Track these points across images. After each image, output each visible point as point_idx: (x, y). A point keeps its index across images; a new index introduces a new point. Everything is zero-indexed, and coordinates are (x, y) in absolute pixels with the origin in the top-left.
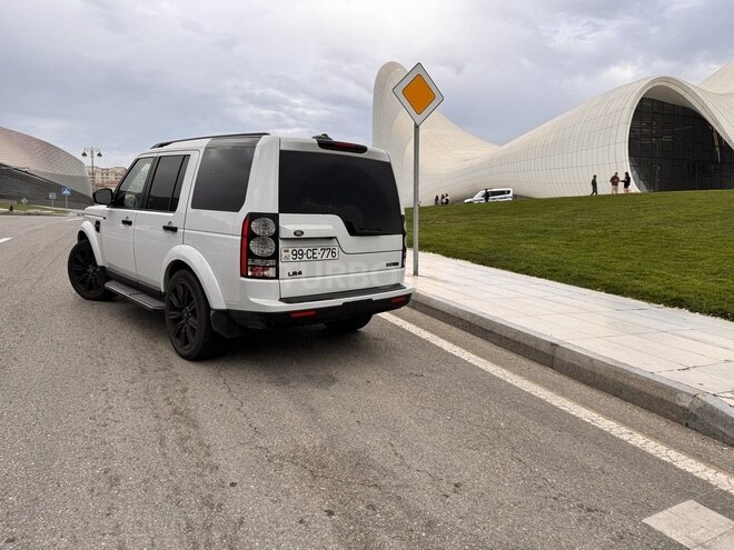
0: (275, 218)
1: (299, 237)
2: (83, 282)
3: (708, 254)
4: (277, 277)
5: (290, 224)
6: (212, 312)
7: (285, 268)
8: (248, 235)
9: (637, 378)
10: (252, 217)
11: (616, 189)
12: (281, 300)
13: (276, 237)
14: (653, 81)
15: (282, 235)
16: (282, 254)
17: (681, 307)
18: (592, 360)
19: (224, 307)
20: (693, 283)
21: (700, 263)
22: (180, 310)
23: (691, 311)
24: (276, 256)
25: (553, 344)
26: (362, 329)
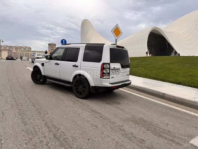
0: (109, 64)
1: (114, 69)
2: (36, 79)
3: (179, 72)
4: (109, 78)
5: (113, 65)
6: (91, 87)
7: (111, 76)
8: (103, 68)
9: (187, 100)
10: (104, 64)
11: (147, 55)
12: (110, 84)
13: (109, 69)
14: (153, 28)
15: (111, 68)
16: (111, 73)
17: (180, 85)
18: (174, 97)
19: (94, 85)
20: (181, 79)
21: (179, 74)
22: (78, 86)
23: (183, 85)
24: (109, 73)
25: (163, 93)
26: (114, 91)
